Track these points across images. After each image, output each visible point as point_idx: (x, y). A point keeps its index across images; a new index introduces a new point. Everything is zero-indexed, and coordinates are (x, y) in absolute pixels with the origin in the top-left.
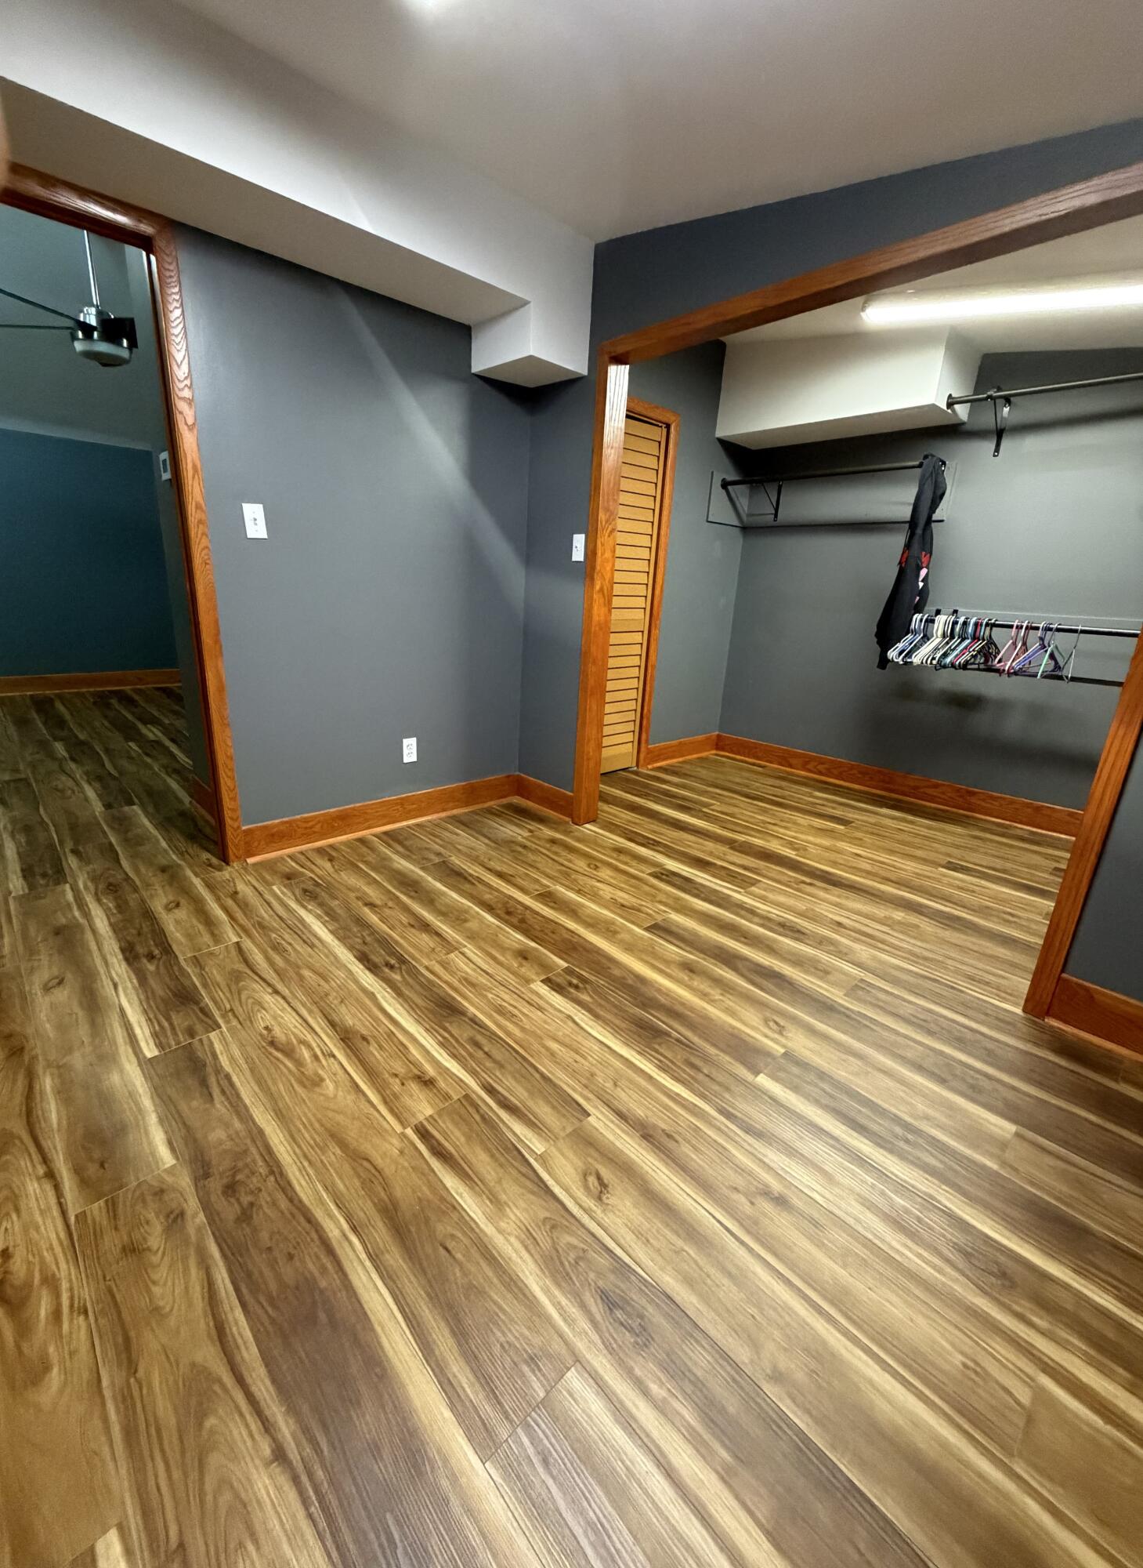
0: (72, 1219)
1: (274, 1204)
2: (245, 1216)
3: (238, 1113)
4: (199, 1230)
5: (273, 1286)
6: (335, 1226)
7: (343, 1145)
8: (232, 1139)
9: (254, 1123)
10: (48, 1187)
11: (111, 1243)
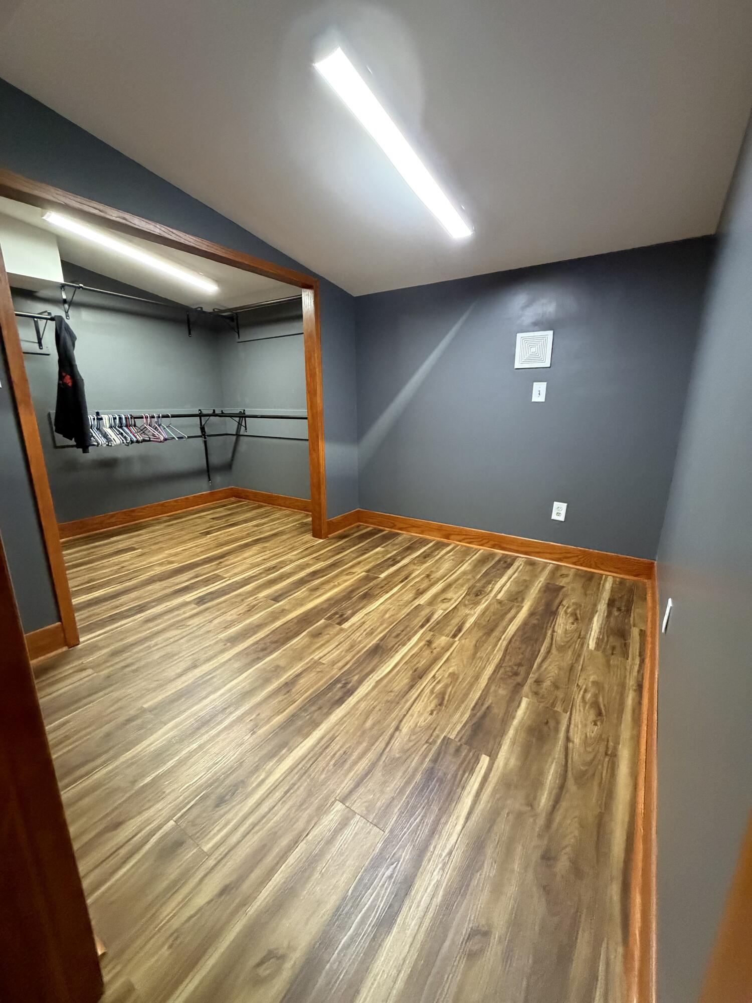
0: (569, 713)
1: (510, 660)
2: (520, 665)
3: (488, 692)
4: (534, 674)
5: (529, 648)
6: (503, 644)
7: (475, 653)
8: (500, 686)
9: (487, 684)
10: (571, 734)
11: (560, 694)
